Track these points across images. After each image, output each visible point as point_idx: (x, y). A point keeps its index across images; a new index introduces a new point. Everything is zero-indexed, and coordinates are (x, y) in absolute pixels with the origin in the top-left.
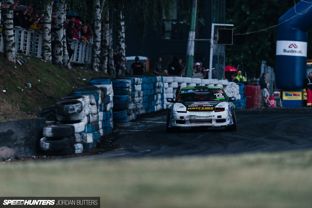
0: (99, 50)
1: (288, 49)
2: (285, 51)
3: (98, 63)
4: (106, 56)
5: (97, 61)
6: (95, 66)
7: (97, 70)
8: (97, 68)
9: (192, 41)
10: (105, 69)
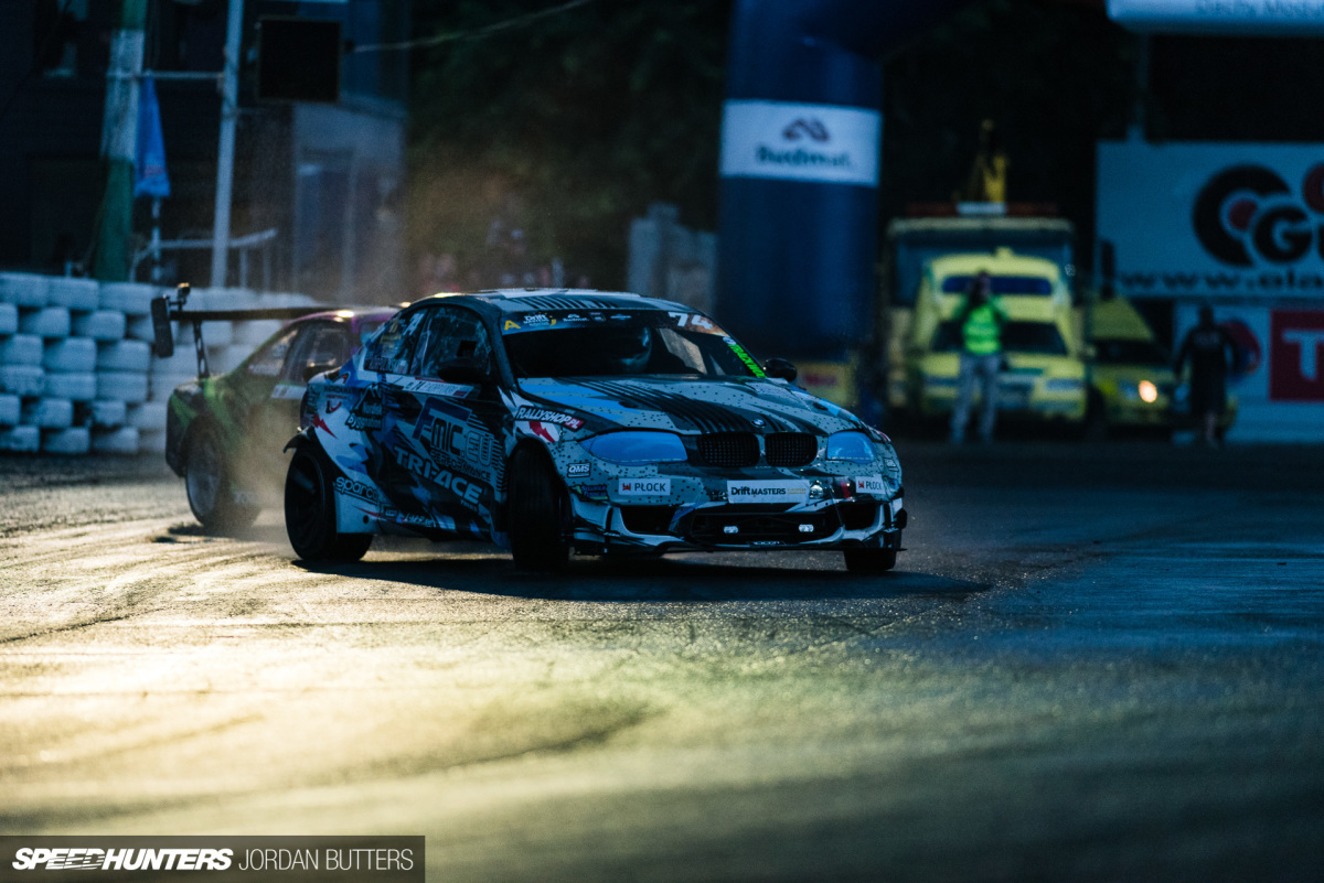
1: (780, 145)
2: (764, 154)
9: (125, 82)
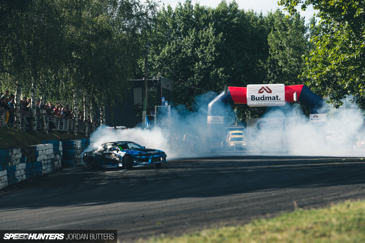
0: (77, 123)
2: (212, 121)
3: (77, 130)
4: (86, 126)
5: (76, 129)
6: (75, 132)
7: (76, 134)
8: (76, 133)
9: (144, 116)
10: (86, 133)
